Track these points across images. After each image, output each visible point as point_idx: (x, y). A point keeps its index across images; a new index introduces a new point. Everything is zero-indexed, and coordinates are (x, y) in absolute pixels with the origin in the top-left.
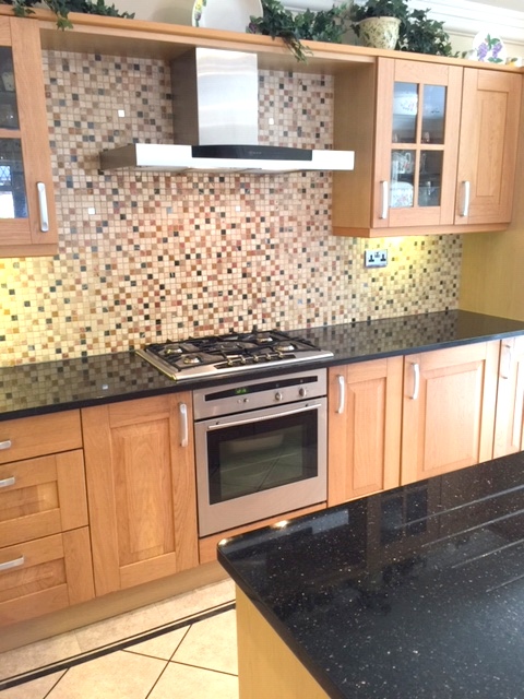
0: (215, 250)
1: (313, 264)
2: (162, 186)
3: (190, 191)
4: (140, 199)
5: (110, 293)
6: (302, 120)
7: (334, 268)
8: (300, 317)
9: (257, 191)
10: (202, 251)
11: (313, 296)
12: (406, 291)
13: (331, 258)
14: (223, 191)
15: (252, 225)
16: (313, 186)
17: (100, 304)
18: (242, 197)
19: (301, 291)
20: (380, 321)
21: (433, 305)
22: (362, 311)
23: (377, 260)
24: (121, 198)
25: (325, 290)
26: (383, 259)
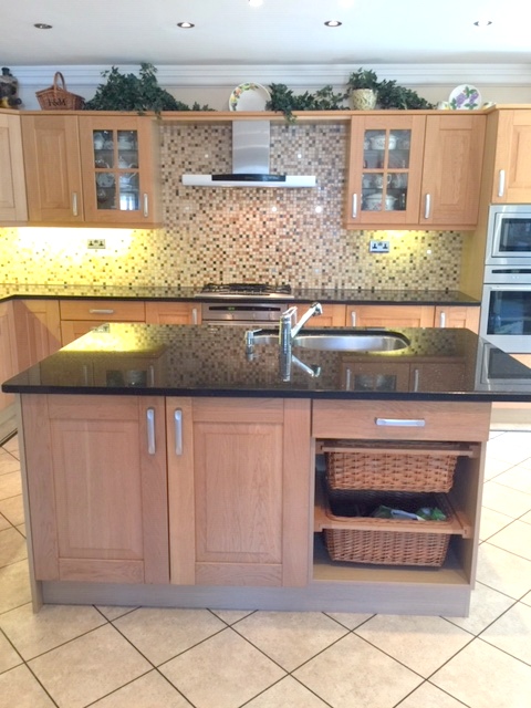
0: (258, 234)
1: (328, 246)
2: (228, 195)
3: (244, 198)
4: (214, 202)
5: (195, 253)
6: (322, 155)
7: (344, 251)
8: (317, 281)
9: (288, 198)
10: (250, 234)
11: (327, 268)
12: (407, 271)
13: (342, 243)
14: (265, 198)
15: (284, 219)
16: (329, 196)
17: (189, 259)
18: (278, 202)
19: (317, 263)
20: (383, 291)
21: (433, 285)
22: (366, 282)
23: (380, 248)
24: (203, 202)
25: (336, 264)
26: (385, 247)
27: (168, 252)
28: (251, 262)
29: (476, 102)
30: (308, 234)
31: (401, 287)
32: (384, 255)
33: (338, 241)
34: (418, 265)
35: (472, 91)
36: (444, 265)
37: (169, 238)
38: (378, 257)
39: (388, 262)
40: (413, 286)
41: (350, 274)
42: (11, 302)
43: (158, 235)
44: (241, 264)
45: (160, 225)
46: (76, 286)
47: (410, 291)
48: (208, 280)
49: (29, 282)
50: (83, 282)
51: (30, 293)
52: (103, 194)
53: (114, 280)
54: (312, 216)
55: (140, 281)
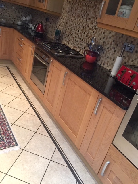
4: (75, 7)
10: (81, 25)
13: (111, 40)
28: (78, 39)
30: (100, 30)
32: (129, 54)
33: (110, 38)
38: (126, 54)
41: (109, 60)
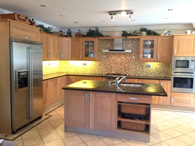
0: (120, 63)
1: (136, 66)
2: (113, 54)
3: (117, 55)
4: (110, 56)
5: (105, 67)
6: (134, 45)
7: (140, 67)
8: (133, 74)
9: (127, 55)
10: (118, 63)
11: (136, 71)
12: (155, 72)
13: (139, 65)
14: (121, 55)
15: (126, 60)
16: (136, 54)
17: (104, 68)
19: (133, 70)
20: (149, 76)
21: (162, 75)
22: (145, 74)
23: (148, 66)
24: (108, 55)
25: (138, 70)
26: (150, 66)
27: (100, 66)
28: (118, 69)
29: (170, 34)
30: (131, 63)
31: (154, 76)
32: (149, 68)
34: (158, 71)
35: (169, 31)
36: (165, 71)
37: (100, 63)
38: (148, 68)
39: (150, 70)
40: (157, 76)
41: (141, 72)
42: (66, 76)
43: (98, 63)
44: (116, 69)
45: (98, 60)
46: (80, 73)
47: (156, 77)
48: (108, 73)
49: (71, 72)
50: (82, 72)
51: (71, 74)
52: (86, 54)
53: (88, 72)
54: (132, 59)
55: (93, 72)
